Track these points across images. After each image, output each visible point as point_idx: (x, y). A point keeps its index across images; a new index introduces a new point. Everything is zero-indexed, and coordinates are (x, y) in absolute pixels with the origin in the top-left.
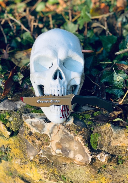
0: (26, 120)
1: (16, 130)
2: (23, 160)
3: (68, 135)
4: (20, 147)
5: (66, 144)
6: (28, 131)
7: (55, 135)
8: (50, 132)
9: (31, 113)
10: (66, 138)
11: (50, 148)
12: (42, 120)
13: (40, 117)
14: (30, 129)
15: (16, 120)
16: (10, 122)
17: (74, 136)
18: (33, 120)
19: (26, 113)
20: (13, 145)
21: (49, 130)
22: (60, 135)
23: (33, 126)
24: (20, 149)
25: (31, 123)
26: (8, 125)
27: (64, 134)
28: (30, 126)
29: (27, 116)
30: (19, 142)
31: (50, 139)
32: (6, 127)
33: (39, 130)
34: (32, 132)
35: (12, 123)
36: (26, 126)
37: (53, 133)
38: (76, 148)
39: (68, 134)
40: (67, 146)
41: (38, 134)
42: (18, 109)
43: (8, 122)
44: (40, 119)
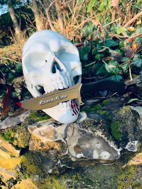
0: (33, 131)
1: (25, 146)
2: (42, 175)
3: (85, 134)
4: (35, 162)
5: (86, 144)
6: (38, 143)
7: (70, 138)
8: (64, 136)
9: (37, 122)
10: (84, 137)
11: (68, 154)
12: (51, 126)
13: (47, 123)
14: (40, 140)
15: (23, 135)
16: (16, 139)
17: (92, 133)
18: (41, 129)
19: (31, 124)
20: (27, 162)
21: (62, 135)
22: (77, 136)
23: (43, 136)
24: (35, 164)
25: (39, 133)
26: (15, 143)
27: (81, 133)
28: (39, 136)
29: (33, 127)
30: (32, 157)
31: (66, 144)
32: (14, 146)
33: (50, 138)
34: (43, 143)
35: (19, 139)
36: (35, 138)
37: (68, 136)
38: (99, 146)
39: (85, 132)
40: (88, 146)
41: (50, 143)
42: (22, 123)
43: (15, 140)
44: (49, 125)
